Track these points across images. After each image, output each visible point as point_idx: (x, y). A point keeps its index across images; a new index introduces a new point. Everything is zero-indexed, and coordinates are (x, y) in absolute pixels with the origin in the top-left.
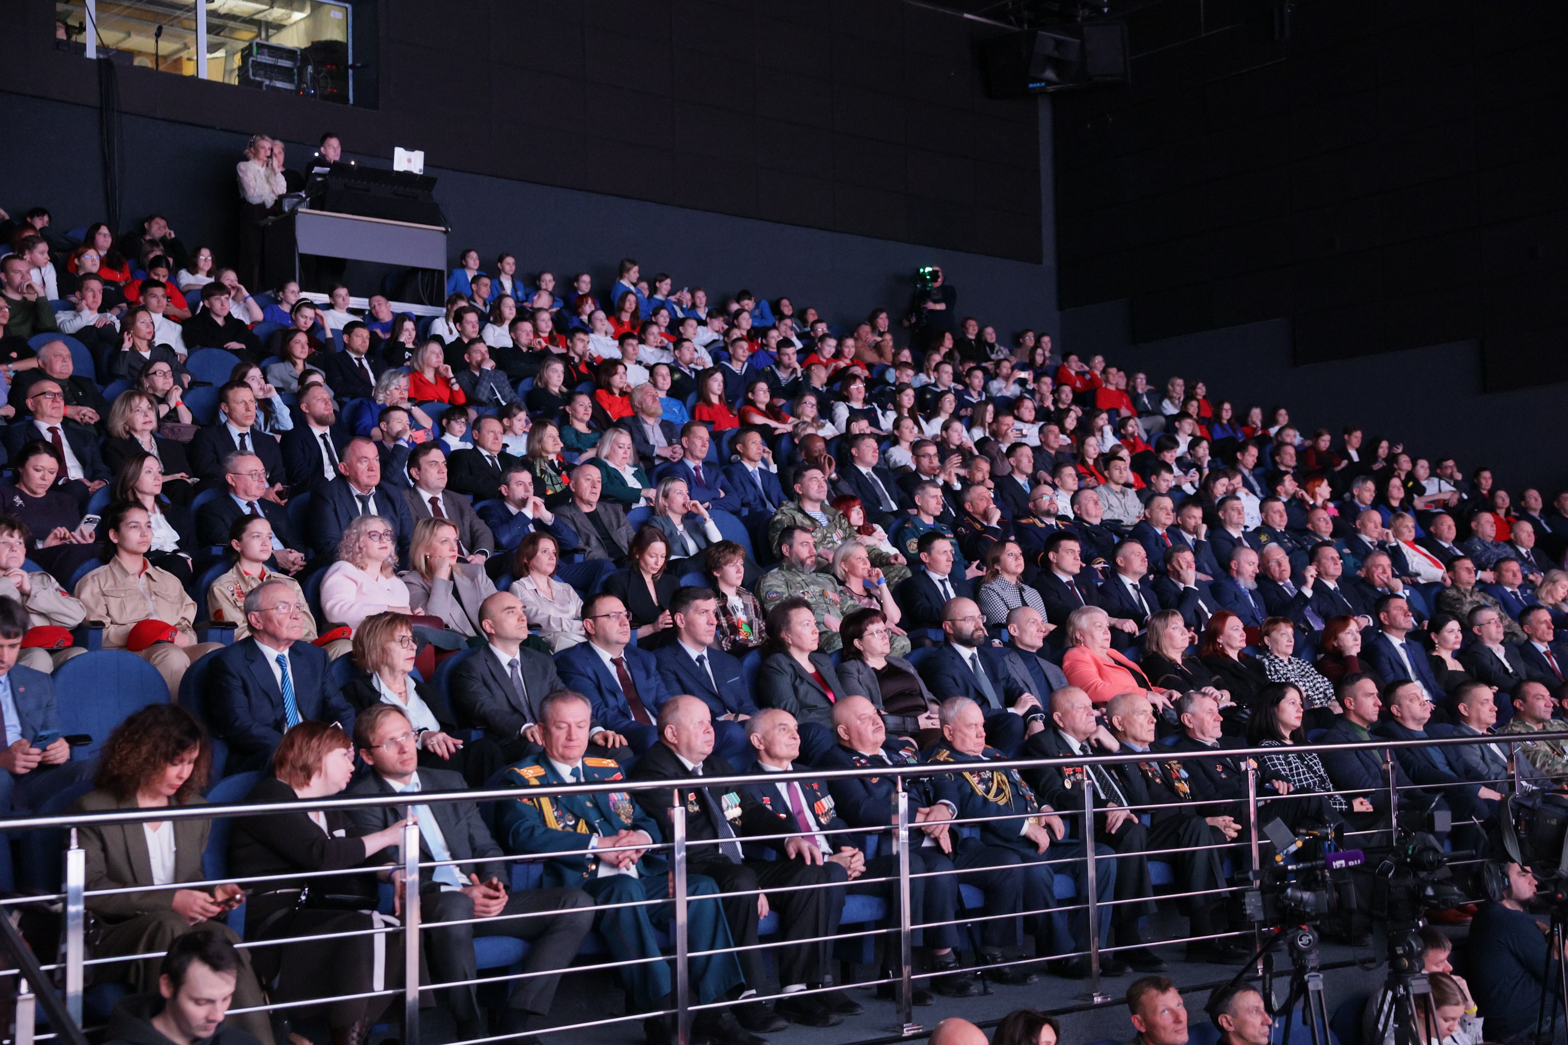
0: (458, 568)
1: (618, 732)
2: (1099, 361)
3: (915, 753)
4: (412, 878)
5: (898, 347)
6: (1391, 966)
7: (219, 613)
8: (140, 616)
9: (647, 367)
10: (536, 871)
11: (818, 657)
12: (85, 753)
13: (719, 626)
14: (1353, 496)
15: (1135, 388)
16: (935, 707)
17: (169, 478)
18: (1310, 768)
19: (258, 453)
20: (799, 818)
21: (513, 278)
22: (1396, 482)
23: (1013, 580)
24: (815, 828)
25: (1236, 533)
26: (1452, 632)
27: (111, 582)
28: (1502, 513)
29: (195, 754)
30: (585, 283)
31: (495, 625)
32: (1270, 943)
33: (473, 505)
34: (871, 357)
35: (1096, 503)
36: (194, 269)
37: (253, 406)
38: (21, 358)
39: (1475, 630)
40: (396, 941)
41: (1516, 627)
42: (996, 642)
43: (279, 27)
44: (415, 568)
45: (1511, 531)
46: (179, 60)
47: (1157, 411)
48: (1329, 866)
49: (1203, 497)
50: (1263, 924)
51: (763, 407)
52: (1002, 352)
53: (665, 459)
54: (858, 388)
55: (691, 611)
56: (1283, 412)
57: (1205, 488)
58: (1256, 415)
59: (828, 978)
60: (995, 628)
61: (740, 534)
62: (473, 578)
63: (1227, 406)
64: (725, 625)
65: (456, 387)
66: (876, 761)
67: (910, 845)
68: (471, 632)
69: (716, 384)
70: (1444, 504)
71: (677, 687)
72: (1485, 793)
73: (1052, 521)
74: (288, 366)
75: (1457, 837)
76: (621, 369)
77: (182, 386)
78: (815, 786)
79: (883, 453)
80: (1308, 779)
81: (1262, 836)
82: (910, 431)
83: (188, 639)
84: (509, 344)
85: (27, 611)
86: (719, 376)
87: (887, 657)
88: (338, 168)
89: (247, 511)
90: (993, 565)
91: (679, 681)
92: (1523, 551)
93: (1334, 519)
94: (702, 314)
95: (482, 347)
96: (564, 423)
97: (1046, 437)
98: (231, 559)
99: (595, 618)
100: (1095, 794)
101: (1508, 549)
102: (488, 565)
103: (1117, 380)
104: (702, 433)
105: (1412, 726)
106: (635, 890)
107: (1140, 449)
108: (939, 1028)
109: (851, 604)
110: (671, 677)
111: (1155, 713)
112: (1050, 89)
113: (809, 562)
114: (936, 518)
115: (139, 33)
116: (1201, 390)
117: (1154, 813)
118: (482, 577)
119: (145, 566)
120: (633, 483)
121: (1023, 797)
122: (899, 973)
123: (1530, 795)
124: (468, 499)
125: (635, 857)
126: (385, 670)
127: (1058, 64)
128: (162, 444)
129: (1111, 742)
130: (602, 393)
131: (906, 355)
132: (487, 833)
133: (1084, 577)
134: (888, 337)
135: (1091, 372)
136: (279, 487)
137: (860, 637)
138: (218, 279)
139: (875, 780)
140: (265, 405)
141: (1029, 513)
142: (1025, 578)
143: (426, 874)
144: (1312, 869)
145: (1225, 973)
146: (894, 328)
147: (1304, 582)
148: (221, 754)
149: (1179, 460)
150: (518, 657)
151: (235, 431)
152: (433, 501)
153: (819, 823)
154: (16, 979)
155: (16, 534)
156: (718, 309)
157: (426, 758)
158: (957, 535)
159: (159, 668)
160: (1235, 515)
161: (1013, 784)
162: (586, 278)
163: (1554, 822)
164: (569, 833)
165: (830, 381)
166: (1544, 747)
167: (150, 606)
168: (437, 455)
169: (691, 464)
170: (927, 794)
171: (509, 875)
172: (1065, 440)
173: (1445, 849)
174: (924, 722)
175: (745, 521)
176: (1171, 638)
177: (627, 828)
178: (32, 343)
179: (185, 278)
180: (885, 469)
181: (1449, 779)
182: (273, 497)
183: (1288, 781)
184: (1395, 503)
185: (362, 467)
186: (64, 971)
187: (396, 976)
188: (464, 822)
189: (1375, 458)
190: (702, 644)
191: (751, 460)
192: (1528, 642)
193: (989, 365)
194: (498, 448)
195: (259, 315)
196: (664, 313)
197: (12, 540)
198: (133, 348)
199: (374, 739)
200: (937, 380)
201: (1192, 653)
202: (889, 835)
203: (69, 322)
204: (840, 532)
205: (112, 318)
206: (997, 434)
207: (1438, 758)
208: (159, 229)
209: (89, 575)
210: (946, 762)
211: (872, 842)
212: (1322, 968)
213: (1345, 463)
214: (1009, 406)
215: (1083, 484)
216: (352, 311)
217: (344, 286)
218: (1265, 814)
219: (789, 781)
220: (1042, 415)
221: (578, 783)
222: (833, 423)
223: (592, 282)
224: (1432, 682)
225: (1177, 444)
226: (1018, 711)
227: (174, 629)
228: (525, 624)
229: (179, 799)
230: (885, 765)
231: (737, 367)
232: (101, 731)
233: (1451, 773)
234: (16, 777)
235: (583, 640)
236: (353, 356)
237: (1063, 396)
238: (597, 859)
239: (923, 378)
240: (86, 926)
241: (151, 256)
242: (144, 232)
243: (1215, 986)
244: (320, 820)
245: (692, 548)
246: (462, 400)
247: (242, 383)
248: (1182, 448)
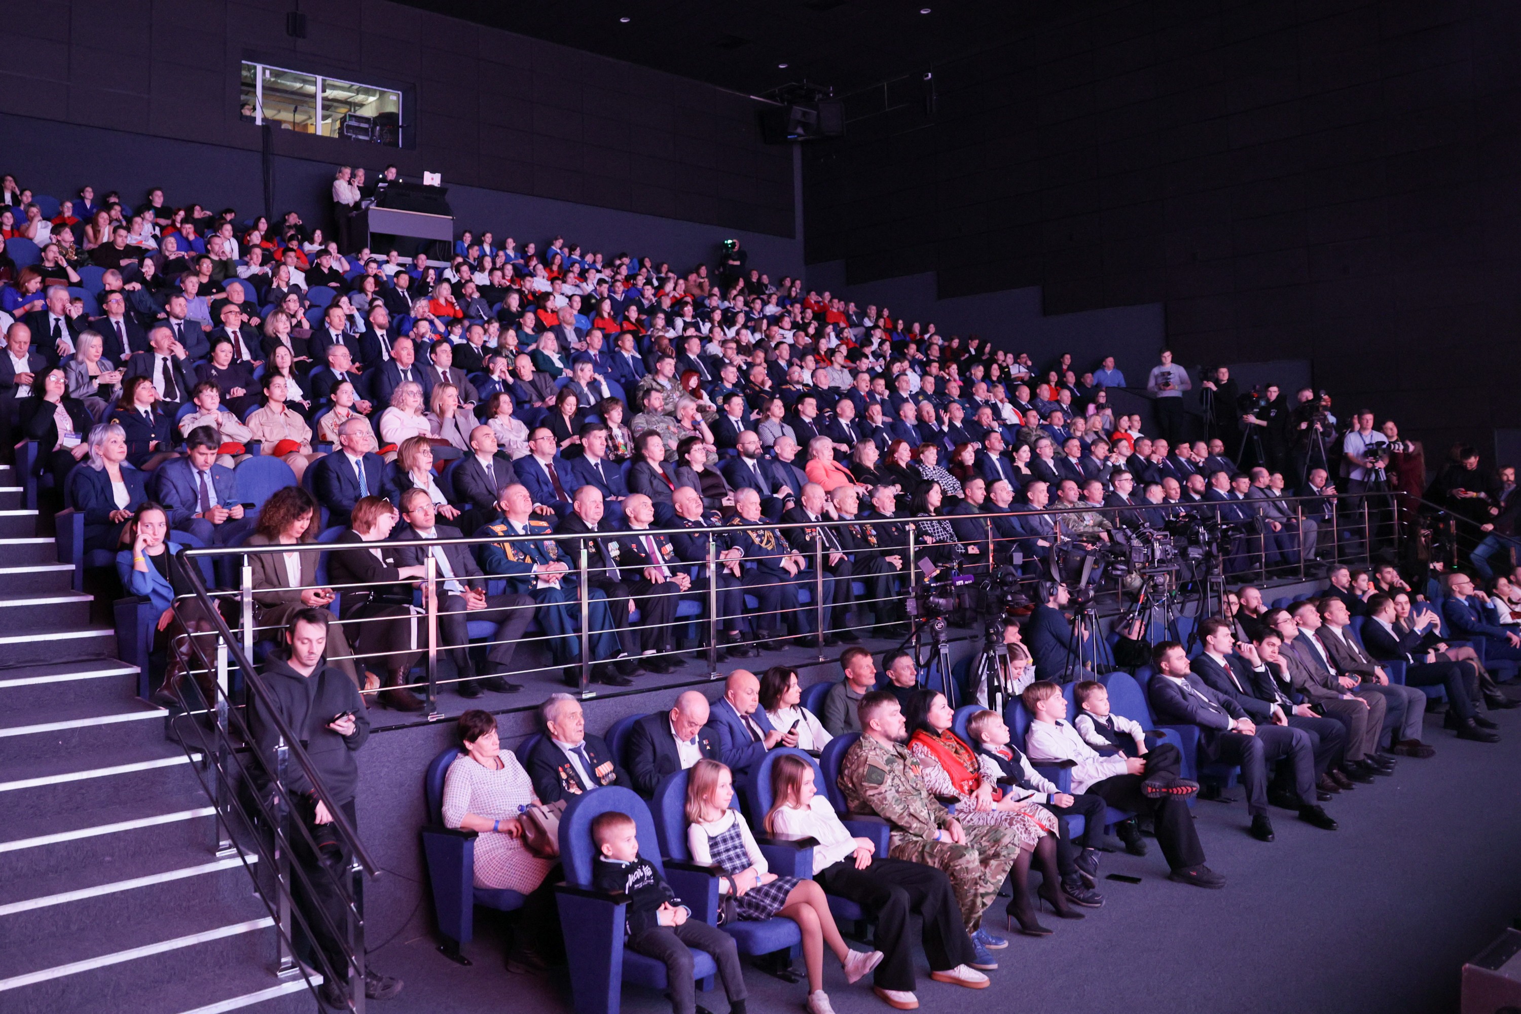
0: (458, 411)
1: (549, 506)
2: (827, 295)
3: (719, 520)
4: (432, 588)
5: (712, 286)
6: (987, 639)
7: (324, 436)
8: (282, 438)
9: (567, 297)
10: (503, 584)
11: (665, 464)
12: (253, 514)
13: (607, 446)
14: (971, 374)
15: (848, 312)
16: (731, 494)
17: (296, 360)
18: (944, 529)
19: (346, 344)
20: (653, 556)
21: (491, 245)
22: (995, 366)
23: (776, 420)
24: (662, 562)
25: (905, 395)
26: (1025, 453)
27: (265, 418)
28: (1053, 384)
29: (310, 515)
30: (531, 249)
31: (479, 444)
32: (920, 627)
33: (466, 375)
34: (697, 292)
35: (826, 377)
36: (312, 242)
37: (343, 318)
38: (217, 292)
39: (1038, 451)
40: (423, 622)
41: (1060, 449)
42: (767, 456)
43: (361, 105)
44: (433, 411)
45: (1058, 394)
46: (306, 126)
47: (861, 324)
48: (954, 584)
49: (886, 374)
50: (916, 617)
51: (633, 320)
52: (772, 289)
53: (577, 350)
54: (688, 310)
55: (591, 437)
56: (932, 326)
57: (888, 368)
58: (917, 327)
59: (668, 647)
60: (767, 448)
61: (620, 393)
62: (466, 417)
63: (900, 322)
64: (611, 445)
65: (457, 308)
66: (697, 524)
67: (717, 572)
68: (465, 448)
69: (607, 306)
70: (1022, 379)
71: (583, 481)
72: (1041, 543)
73: (800, 387)
74: (363, 295)
75: (1025, 567)
76: (552, 297)
77: (304, 308)
78: (662, 538)
79: (703, 347)
80: (943, 535)
81: (917, 567)
82: (718, 334)
83: (307, 450)
84: (488, 283)
85: (219, 433)
86: (608, 302)
87: (704, 465)
88: (393, 183)
89: (340, 378)
90: (765, 411)
91: (584, 477)
92: (1064, 406)
93: (960, 387)
94: (599, 267)
95: (472, 285)
96: (519, 328)
97: (797, 338)
98: (331, 405)
99: (535, 440)
100: (823, 543)
101: (1056, 405)
102: (474, 410)
103: (837, 306)
104: (598, 335)
105: (1002, 505)
106: (558, 596)
107: (851, 346)
108: (731, 675)
109: (684, 435)
110: (580, 475)
111: (858, 498)
112: (800, 139)
113: (659, 409)
114: (733, 385)
115: (286, 110)
116: (886, 313)
117: (856, 554)
118: (472, 416)
119: (284, 409)
120: (559, 364)
121: (782, 545)
122: (709, 644)
123: (1066, 544)
124: (465, 371)
125: (560, 576)
126: (416, 469)
127: (805, 126)
128: (293, 340)
129: (834, 514)
130: (540, 311)
131: (716, 290)
132: (474, 563)
133: (818, 420)
134: (706, 280)
135: (823, 302)
136: (357, 364)
137: (689, 453)
138: (326, 247)
139: (697, 535)
140: (350, 318)
141: (787, 382)
142: (785, 420)
143: (440, 585)
144: (946, 585)
145: (892, 644)
146: (710, 275)
147: (943, 423)
148: (325, 515)
149: (873, 353)
150: (492, 463)
151: (333, 333)
152: (444, 373)
153: (664, 559)
154: (217, 636)
155: (215, 390)
156: (608, 264)
157: (440, 519)
158: (746, 395)
159: (292, 467)
160: (904, 385)
161: (776, 538)
162: (532, 246)
163: (1078, 559)
164: (520, 564)
165: (672, 306)
166: (1073, 516)
167: (287, 432)
168: (446, 347)
169: (592, 352)
170: (726, 543)
171: (487, 586)
172: (808, 340)
173: (1018, 574)
174: (725, 502)
175: (623, 386)
176: (868, 455)
177: (554, 561)
178: (224, 284)
179: (307, 247)
180: (703, 356)
181: (1022, 535)
182: (354, 371)
183: (932, 536)
184: (995, 379)
185: (404, 353)
186: (243, 633)
187: (424, 641)
188: (461, 556)
189: (983, 354)
190: (597, 456)
191: (626, 350)
192: (1066, 457)
193: (765, 297)
194: (481, 343)
195: (347, 267)
196: (577, 265)
197: (212, 394)
198: (278, 286)
199: (411, 508)
200: (735, 305)
201: (880, 464)
202: (704, 567)
203: (244, 272)
204: (678, 393)
205: (267, 269)
206: (769, 337)
207: (1016, 524)
208: (293, 219)
209: (253, 414)
210: (738, 525)
211: (695, 570)
212: (948, 641)
213: (967, 355)
214: (775, 320)
215: (818, 366)
216: (399, 265)
217: (395, 250)
218: (919, 555)
219: (647, 535)
220: (795, 326)
221: (526, 535)
222: (674, 329)
223: (536, 248)
224: (1014, 480)
225: (872, 343)
226: (780, 496)
227: (299, 445)
228: (496, 444)
229: (302, 540)
230: (703, 527)
231: (619, 297)
232: (260, 502)
233: (1023, 531)
234: (216, 526)
235: (529, 453)
236: (400, 290)
237: (807, 315)
238: (537, 578)
239: (726, 304)
240: (254, 609)
241: (289, 234)
242: (285, 220)
243: (887, 652)
244: (378, 554)
245: (592, 401)
246: (460, 315)
247: (337, 305)
248: (875, 346)
